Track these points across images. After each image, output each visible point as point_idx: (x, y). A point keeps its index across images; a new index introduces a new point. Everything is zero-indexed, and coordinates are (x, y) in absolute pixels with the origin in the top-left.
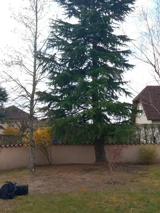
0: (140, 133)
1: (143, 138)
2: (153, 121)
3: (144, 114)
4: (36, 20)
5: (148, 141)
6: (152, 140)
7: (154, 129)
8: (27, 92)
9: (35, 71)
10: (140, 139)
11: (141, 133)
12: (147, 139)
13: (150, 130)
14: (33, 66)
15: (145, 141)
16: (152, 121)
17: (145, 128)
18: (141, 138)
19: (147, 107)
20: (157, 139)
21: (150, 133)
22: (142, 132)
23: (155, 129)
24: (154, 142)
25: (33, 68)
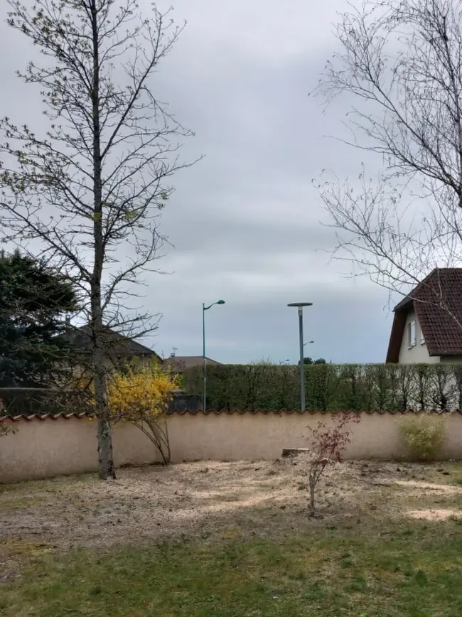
0: (408, 385)
1: (415, 400)
2: (444, 357)
3: (423, 342)
4: (92, 37)
5: (427, 406)
6: (438, 403)
7: (445, 376)
8: (82, 269)
9: (99, 204)
10: (406, 401)
11: (410, 387)
12: (426, 401)
13: (434, 379)
14: (92, 189)
15: (419, 405)
16: (441, 358)
17: (422, 374)
18: (408, 397)
19: (432, 322)
20: (452, 401)
21: (434, 387)
22: (414, 384)
23: (448, 377)
24: (443, 407)
25: (92, 195)
